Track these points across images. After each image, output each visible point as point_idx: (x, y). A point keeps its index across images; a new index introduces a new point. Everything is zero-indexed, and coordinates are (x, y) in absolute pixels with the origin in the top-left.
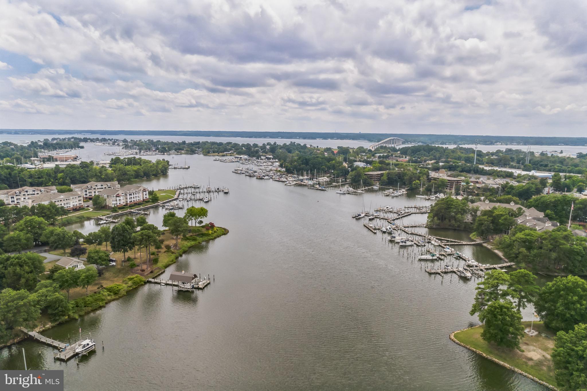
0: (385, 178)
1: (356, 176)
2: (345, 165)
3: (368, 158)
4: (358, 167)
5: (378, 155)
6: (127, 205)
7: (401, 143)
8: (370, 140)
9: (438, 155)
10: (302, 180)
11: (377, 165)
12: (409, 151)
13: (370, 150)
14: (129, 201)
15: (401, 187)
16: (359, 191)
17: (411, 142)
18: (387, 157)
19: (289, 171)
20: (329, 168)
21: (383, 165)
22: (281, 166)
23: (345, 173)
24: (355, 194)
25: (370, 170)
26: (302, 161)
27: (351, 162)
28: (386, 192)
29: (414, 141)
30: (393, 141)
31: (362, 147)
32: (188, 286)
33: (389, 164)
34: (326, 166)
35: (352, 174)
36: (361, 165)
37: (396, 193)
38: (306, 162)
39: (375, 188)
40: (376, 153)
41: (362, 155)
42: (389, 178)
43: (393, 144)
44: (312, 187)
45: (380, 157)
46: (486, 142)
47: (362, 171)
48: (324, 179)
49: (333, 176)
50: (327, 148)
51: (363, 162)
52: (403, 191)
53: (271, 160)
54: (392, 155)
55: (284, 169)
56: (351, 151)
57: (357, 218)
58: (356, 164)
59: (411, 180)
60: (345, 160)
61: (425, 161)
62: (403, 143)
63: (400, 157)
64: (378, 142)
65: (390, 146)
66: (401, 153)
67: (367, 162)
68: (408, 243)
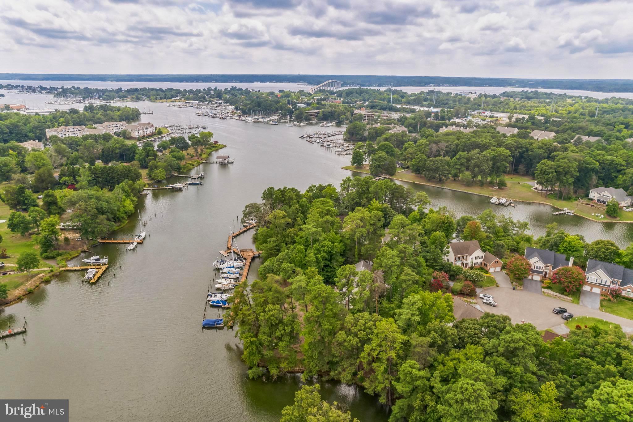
0: (321, 115)
1: (299, 114)
2: (290, 106)
3: (308, 100)
4: (300, 107)
5: (316, 98)
6: (144, 136)
7: (340, 86)
8: (310, 83)
9: (367, 97)
10: (258, 119)
11: (315, 105)
12: (344, 94)
13: (310, 94)
14: (145, 133)
15: (332, 121)
16: (302, 124)
17: (350, 85)
18: (324, 99)
19: (244, 113)
20: (277, 109)
21: (320, 105)
22: (236, 109)
23: (291, 113)
24: (300, 126)
25: (309, 110)
26: (255, 104)
27: (294, 104)
28: (321, 124)
29: (353, 84)
30: (332, 84)
31: (303, 91)
32: (226, 162)
33: (325, 105)
34: (274, 107)
35: (295, 112)
36: (303, 106)
37: (328, 125)
38: (259, 104)
39: (314, 122)
40: (315, 96)
41: (302, 99)
42: (323, 115)
43: (332, 86)
44: (267, 123)
45: (318, 99)
46: (420, 83)
47: (303, 110)
48: (275, 117)
49: (281, 115)
50: (270, 92)
51: (304, 103)
52: (334, 123)
53: (223, 105)
54: (328, 98)
55: (240, 112)
56: (293, 94)
57: (302, 137)
58: (299, 105)
59: (339, 115)
60: (289, 102)
61: (356, 102)
62: (342, 85)
63: (335, 99)
64: (318, 84)
65: (329, 89)
66: (338, 96)
67: (308, 104)
68: (331, 146)
